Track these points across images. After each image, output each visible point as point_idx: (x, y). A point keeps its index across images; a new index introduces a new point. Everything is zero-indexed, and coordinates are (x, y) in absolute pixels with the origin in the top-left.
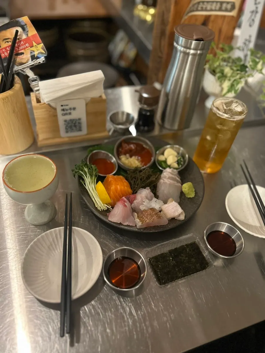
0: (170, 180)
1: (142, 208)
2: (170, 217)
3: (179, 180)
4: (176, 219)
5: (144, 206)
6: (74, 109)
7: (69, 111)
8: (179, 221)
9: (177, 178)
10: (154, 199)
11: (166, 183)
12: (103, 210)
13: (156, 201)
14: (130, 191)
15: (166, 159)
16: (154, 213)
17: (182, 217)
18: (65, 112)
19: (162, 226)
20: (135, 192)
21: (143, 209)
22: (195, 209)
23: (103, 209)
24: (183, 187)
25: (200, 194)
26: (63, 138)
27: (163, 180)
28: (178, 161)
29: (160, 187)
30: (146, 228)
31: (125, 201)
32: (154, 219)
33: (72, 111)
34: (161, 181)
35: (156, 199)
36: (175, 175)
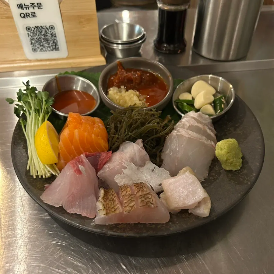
0: (190, 132)
1: (120, 180)
2: (177, 208)
3: (212, 134)
4: (191, 213)
5: (125, 178)
6: (39, 6)
7: (31, 10)
8: (197, 217)
9: (209, 131)
10: (150, 165)
11: (182, 136)
12: (40, 177)
13: (153, 170)
14: (103, 143)
15: (193, 99)
16: (140, 193)
17: (204, 211)
18: (25, 11)
19: (154, 226)
20: (114, 148)
21: (122, 183)
22: (239, 195)
23: (42, 176)
24: (217, 147)
25: (254, 164)
26: (30, 61)
27: (178, 131)
28: (214, 102)
29: (168, 144)
30: (116, 225)
31: (82, 163)
32: (132, 207)
33: (36, 10)
34: (174, 133)
35: (155, 165)
36: (205, 124)
